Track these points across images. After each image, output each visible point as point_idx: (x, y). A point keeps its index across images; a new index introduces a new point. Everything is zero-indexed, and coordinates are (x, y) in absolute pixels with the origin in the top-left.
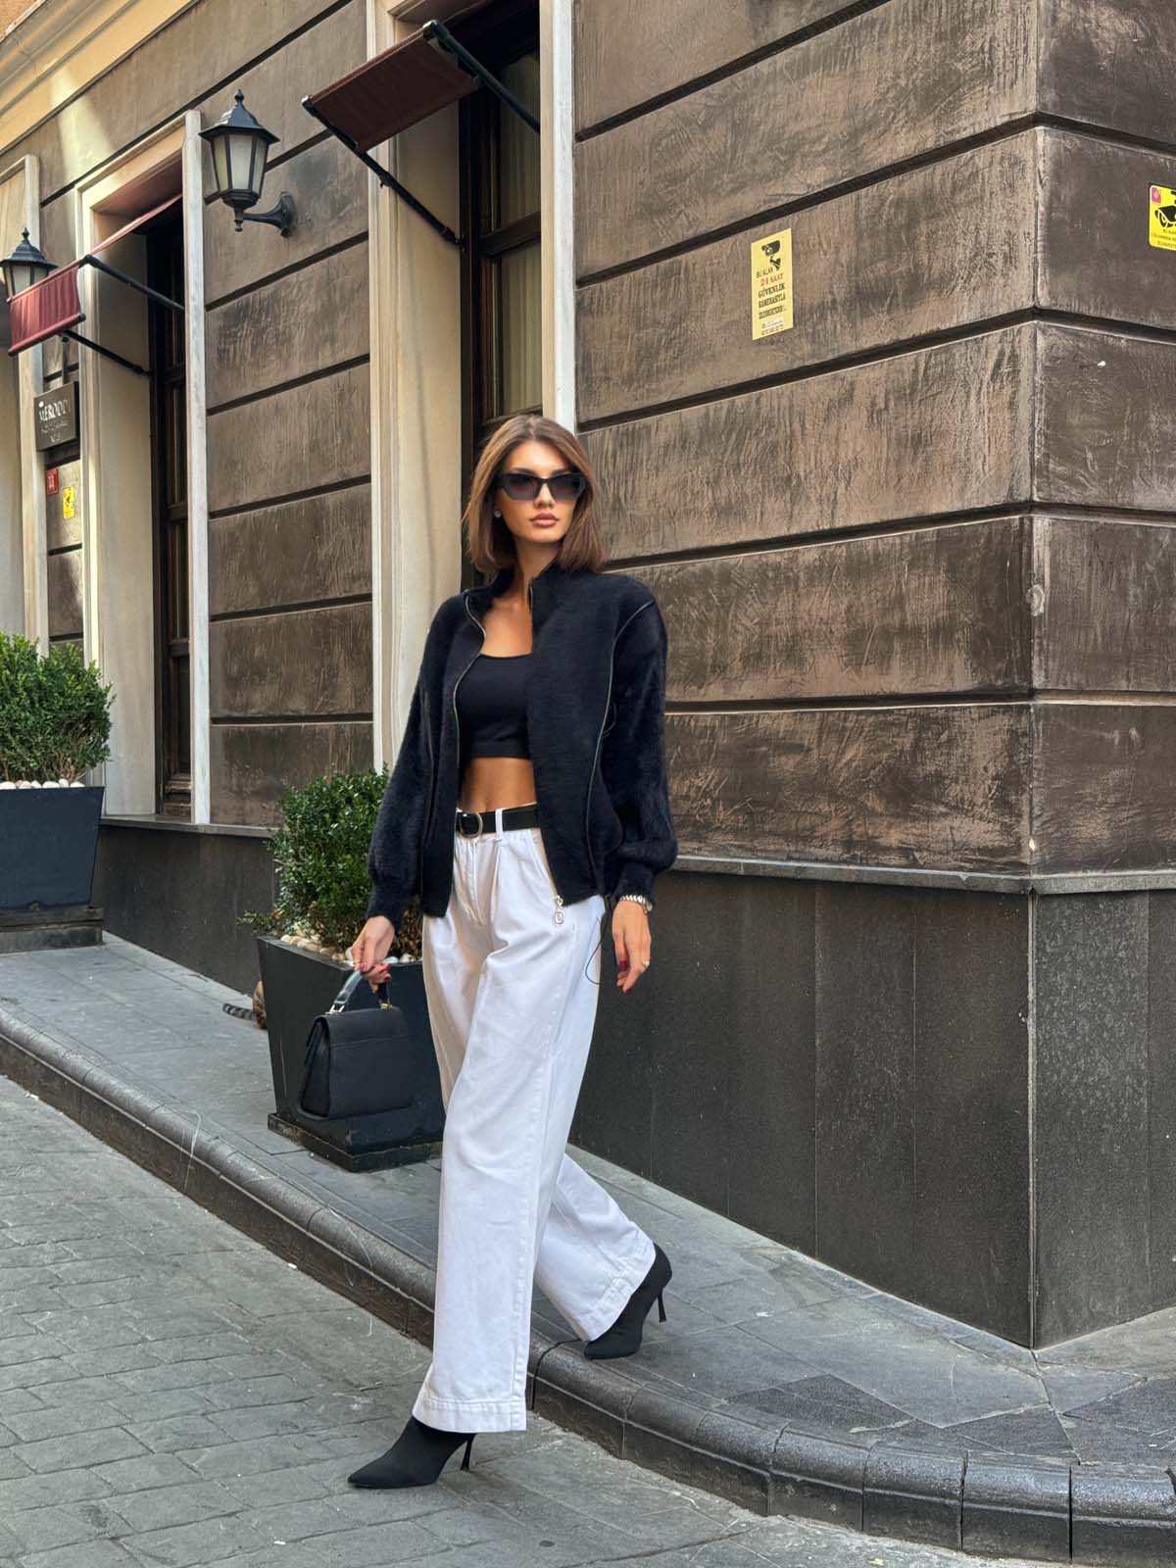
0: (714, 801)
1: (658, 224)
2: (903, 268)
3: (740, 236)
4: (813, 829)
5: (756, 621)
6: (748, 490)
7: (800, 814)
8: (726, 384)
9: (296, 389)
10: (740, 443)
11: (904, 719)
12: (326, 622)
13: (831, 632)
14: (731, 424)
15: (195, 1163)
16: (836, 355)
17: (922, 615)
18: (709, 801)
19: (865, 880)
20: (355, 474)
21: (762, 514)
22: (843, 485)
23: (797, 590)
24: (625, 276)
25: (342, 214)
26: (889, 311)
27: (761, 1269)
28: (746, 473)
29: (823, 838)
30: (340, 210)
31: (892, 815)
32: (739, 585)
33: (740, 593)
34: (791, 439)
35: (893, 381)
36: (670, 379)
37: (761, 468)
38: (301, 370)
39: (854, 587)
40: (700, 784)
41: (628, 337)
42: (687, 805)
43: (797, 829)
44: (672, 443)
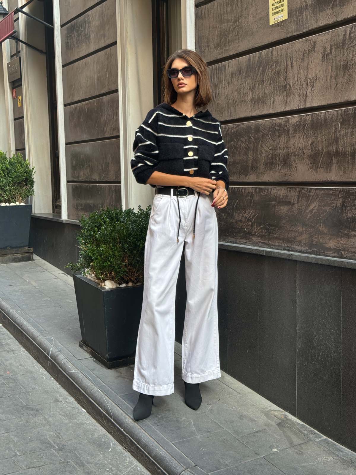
0: (252, 223)
4: (295, 238)
5: (270, 148)
6: (267, 92)
7: (290, 231)
8: (257, 45)
10: (264, 71)
11: (337, 193)
12: (105, 146)
13: (304, 153)
14: (260, 63)
16: (307, 30)
17: (347, 146)
18: (250, 223)
19: (319, 262)
20: (113, 89)
21: (273, 102)
22: (310, 88)
23: (288, 135)
26: (332, 8)
28: (267, 84)
29: (300, 242)
31: (331, 234)
32: (263, 133)
33: (264, 136)
34: (286, 68)
35: (334, 40)
36: (234, 44)
37: (273, 82)
38: (93, 49)
39: (314, 134)
40: (246, 216)
41: (216, 27)
42: (241, 224)
43: (288, 238)
44: (235, 72)
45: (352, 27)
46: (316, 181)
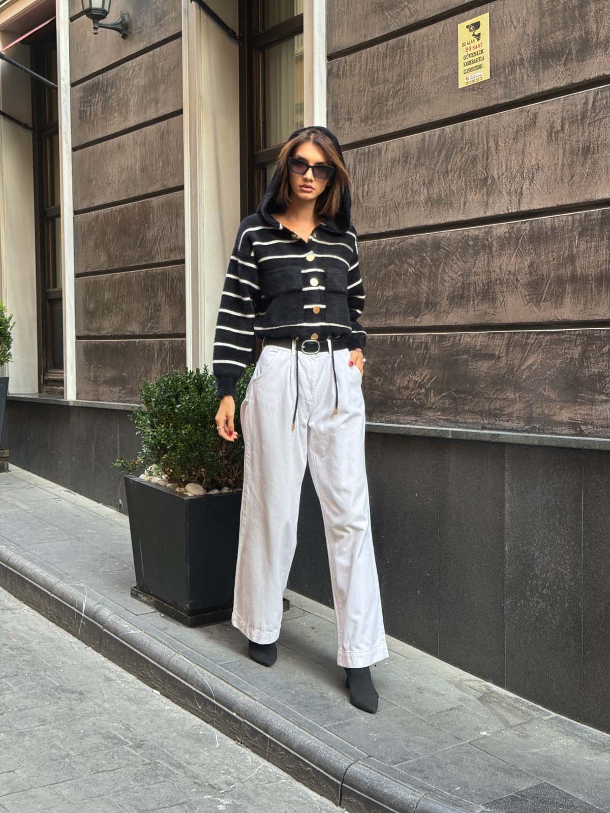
0: (427, 390)
1: (388, 16)
2: (576, 35)
3: (450, 20)
4: (501, 409)
5: (459, 273)
6: (454, 188)
7: (492, 400)
8: (437, 118)
9: (132, 133)
10: (448, 157)
11: (574, 337)
12: (153, 277)
13: (517, 280)
14: (441, 146)
15: (85, 619)
16: (523, 95)
17: (589, 268)
18: (423, 390)
19: (546, 444)
20: (171, 185)
21: (465, 203)
22: (527, 182)
23: (491, 252)
24: (363, 51)
25: (162, 22)
26: (565, 64)
27: (472, 698)
28: (453, 177)
29: (510, 415)
30: (161, 20)
31: (563, 401)
32: (447, 250)
33: (448, 255)
34: (487, 154)
35: (568, 111)
36: (396, 117)
37: (464, 173)
38: (135, 122)
39: (535, 250)
40: (417, 380)
41: (365, 91)
42: (407, 393)
43: (489, 409)
44: (397, 159)
45: (598, 92)
46: (538, 321)
